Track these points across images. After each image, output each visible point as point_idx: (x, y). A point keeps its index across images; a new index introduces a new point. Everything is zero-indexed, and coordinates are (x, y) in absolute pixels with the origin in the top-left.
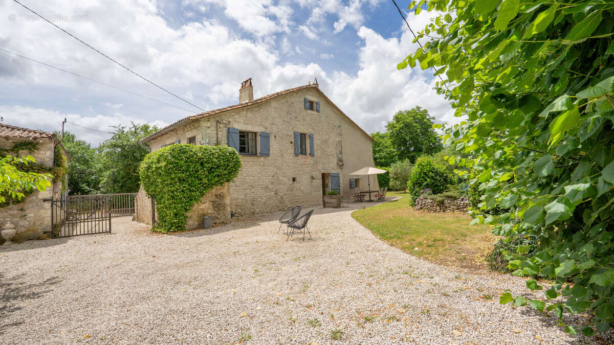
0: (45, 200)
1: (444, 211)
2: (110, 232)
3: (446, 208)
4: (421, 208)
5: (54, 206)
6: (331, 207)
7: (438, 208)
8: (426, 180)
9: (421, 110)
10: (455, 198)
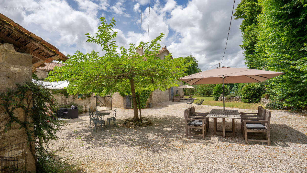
0: (95, 97)
1: (230, 101)
2: (112, 110)
3: (231, 100)
4: (221, 100)
5: (97, 99)
6: (177, 101)
7: (228, 100)
8: (221, 91)
9: (192, 57)
10: (234, 97)
